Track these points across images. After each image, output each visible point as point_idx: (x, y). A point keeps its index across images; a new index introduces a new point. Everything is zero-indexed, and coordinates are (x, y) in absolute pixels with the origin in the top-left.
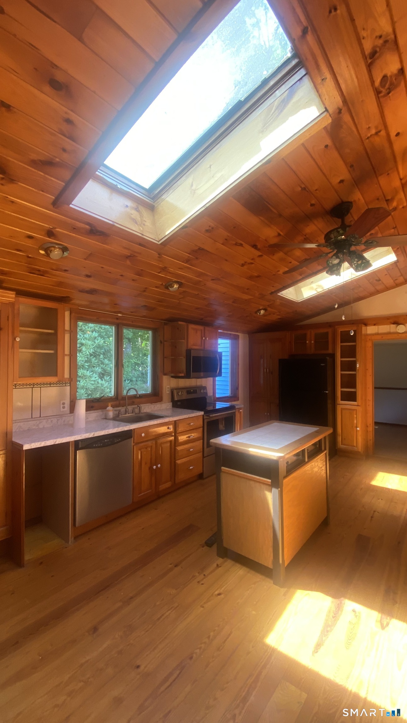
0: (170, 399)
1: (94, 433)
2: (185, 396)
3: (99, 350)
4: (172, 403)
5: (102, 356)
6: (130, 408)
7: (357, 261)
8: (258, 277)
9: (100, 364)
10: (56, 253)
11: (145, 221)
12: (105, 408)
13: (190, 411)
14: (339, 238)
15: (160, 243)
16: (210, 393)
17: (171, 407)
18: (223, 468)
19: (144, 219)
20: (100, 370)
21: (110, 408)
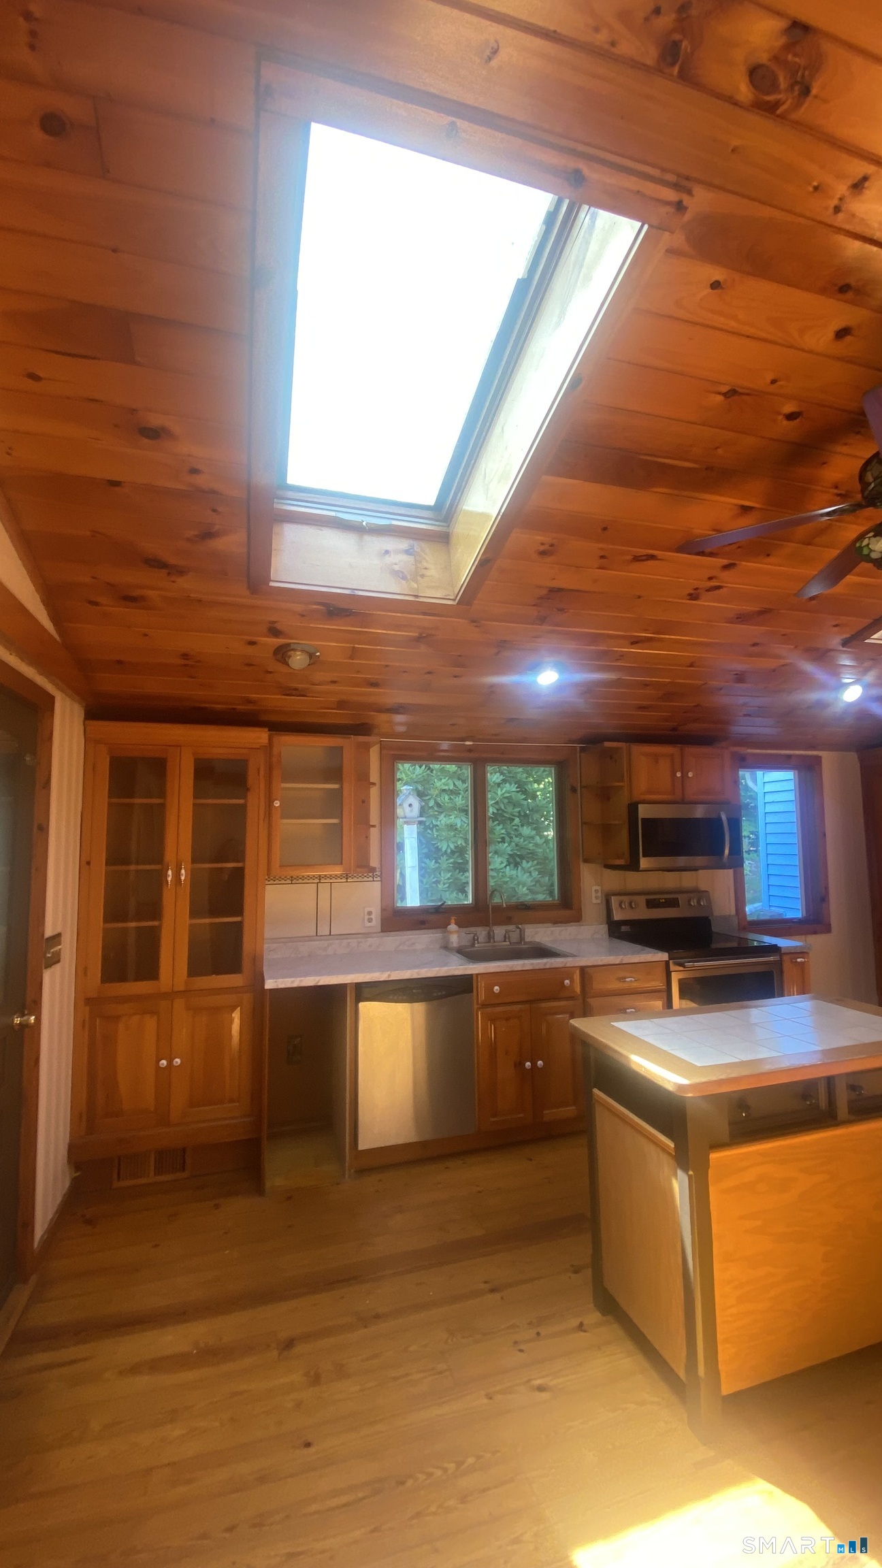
0: (605, 920)
1: (389, 973)
2: (643, 913)
3: (510, 809)
4: (607, 926)
5: (517, 821)
6: (499, 931)
9: (514, 836)
10: (298, 658)
11: (426, 568)
12: (444, 926)
13: (639, 947)
15: (457, 601)
16: (723, 905)
17: (606, 936)
18: (596, 1091)
19: (425, 564)
20: (509, 850)
21: (453, 927)
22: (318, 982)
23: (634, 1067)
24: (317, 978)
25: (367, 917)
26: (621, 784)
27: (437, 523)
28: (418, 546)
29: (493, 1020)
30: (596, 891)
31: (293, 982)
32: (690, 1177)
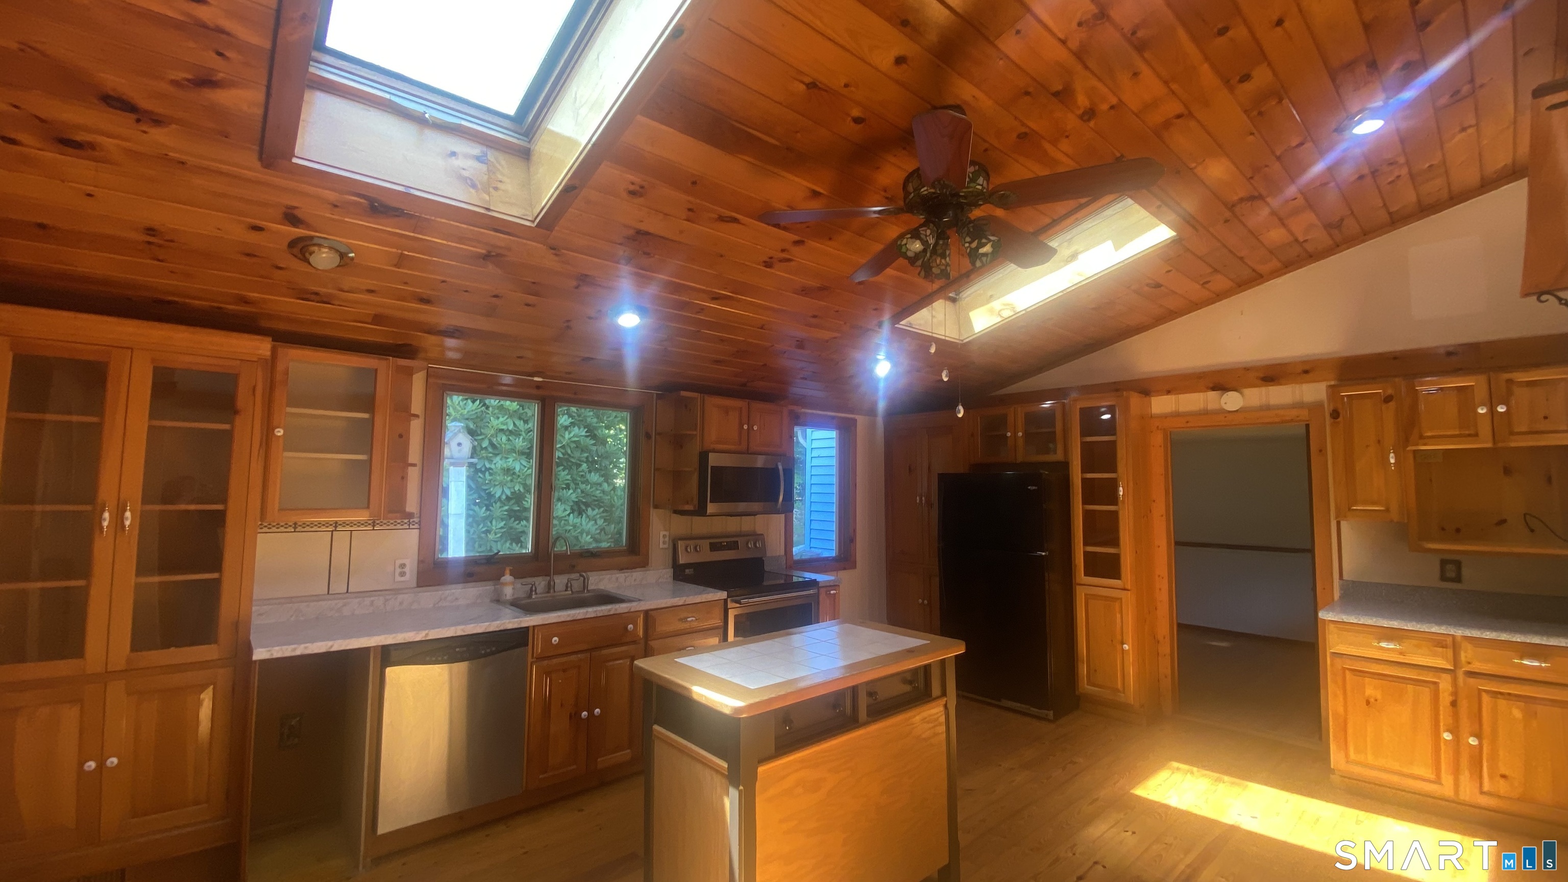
0: (671, 561)
1: (427, 632)
2: (707, 556)
3: (577, 454)
4: (673, 570)
5: (584, 466)
6: (560, 581)
7: (970, 243)
8: (823, 289)
9: (580, 483)
10: (324, 255)
11: (501, 181)
12: (496, 578)
13: (702, 588)
14: (922, 190)
15: (536, 224)
16: (775, 547)
17: (671, 580)
18: (656, 727)
19: (500, 177)
20: (573, 497)
21: (507, 578)
22: (332, 647)
23: (695, 697)
24: (330, 643)
25: (398, 570)
26: (695, 433)
27: (516, 135)
28: (491, 155)
29: (548, 673)
30: (664, 536)
31: (294, 650)
32: (740, 792)
